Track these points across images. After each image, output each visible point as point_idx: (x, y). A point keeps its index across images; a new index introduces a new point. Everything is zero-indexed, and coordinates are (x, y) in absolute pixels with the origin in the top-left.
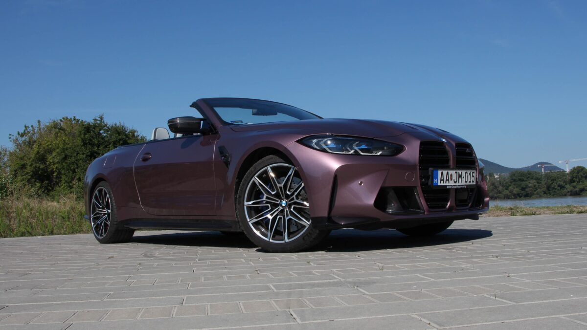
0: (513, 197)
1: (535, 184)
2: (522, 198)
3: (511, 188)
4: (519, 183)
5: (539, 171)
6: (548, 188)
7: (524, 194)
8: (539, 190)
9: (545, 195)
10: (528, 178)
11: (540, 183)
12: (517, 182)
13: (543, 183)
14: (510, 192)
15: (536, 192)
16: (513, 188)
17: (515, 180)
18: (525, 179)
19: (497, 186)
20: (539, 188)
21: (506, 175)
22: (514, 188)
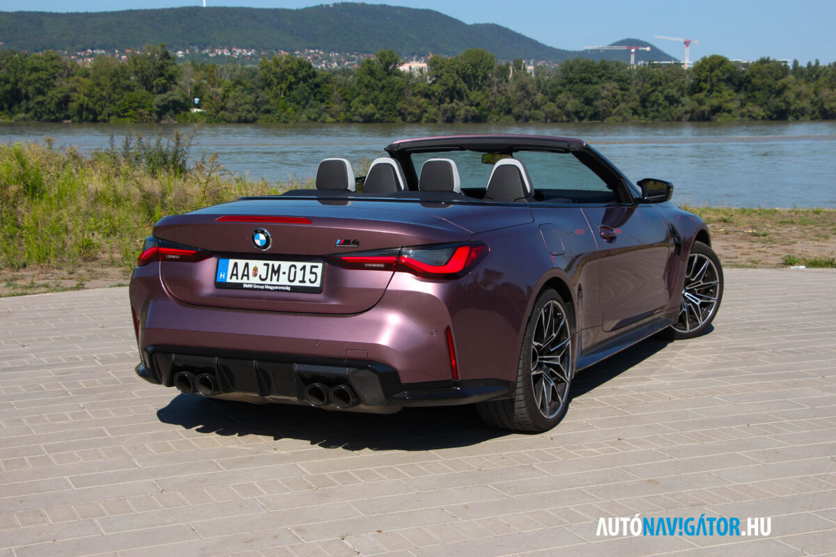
0: (564, 118)
1: (615, 91)
2: (585, 121)
3: (562, 98)
4: (579, 87)
5: (626, 63)
6: (644, 101)
7: (589, 113)
8: (622, 105)
9: (636, 117)
10: (600, 77)
11: (627, 90)
12: (576, 86)
13: (633, 89)
14: (559, 107)
15: (617, 108)
16: (565, 99)
17: (571, 81)
18: (595, 79)
19: (532, 91)
20: (624, 101)
21: (553, 66)
22: (568, 98)
